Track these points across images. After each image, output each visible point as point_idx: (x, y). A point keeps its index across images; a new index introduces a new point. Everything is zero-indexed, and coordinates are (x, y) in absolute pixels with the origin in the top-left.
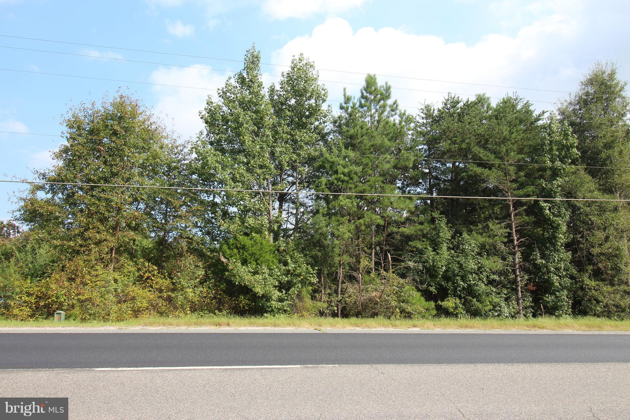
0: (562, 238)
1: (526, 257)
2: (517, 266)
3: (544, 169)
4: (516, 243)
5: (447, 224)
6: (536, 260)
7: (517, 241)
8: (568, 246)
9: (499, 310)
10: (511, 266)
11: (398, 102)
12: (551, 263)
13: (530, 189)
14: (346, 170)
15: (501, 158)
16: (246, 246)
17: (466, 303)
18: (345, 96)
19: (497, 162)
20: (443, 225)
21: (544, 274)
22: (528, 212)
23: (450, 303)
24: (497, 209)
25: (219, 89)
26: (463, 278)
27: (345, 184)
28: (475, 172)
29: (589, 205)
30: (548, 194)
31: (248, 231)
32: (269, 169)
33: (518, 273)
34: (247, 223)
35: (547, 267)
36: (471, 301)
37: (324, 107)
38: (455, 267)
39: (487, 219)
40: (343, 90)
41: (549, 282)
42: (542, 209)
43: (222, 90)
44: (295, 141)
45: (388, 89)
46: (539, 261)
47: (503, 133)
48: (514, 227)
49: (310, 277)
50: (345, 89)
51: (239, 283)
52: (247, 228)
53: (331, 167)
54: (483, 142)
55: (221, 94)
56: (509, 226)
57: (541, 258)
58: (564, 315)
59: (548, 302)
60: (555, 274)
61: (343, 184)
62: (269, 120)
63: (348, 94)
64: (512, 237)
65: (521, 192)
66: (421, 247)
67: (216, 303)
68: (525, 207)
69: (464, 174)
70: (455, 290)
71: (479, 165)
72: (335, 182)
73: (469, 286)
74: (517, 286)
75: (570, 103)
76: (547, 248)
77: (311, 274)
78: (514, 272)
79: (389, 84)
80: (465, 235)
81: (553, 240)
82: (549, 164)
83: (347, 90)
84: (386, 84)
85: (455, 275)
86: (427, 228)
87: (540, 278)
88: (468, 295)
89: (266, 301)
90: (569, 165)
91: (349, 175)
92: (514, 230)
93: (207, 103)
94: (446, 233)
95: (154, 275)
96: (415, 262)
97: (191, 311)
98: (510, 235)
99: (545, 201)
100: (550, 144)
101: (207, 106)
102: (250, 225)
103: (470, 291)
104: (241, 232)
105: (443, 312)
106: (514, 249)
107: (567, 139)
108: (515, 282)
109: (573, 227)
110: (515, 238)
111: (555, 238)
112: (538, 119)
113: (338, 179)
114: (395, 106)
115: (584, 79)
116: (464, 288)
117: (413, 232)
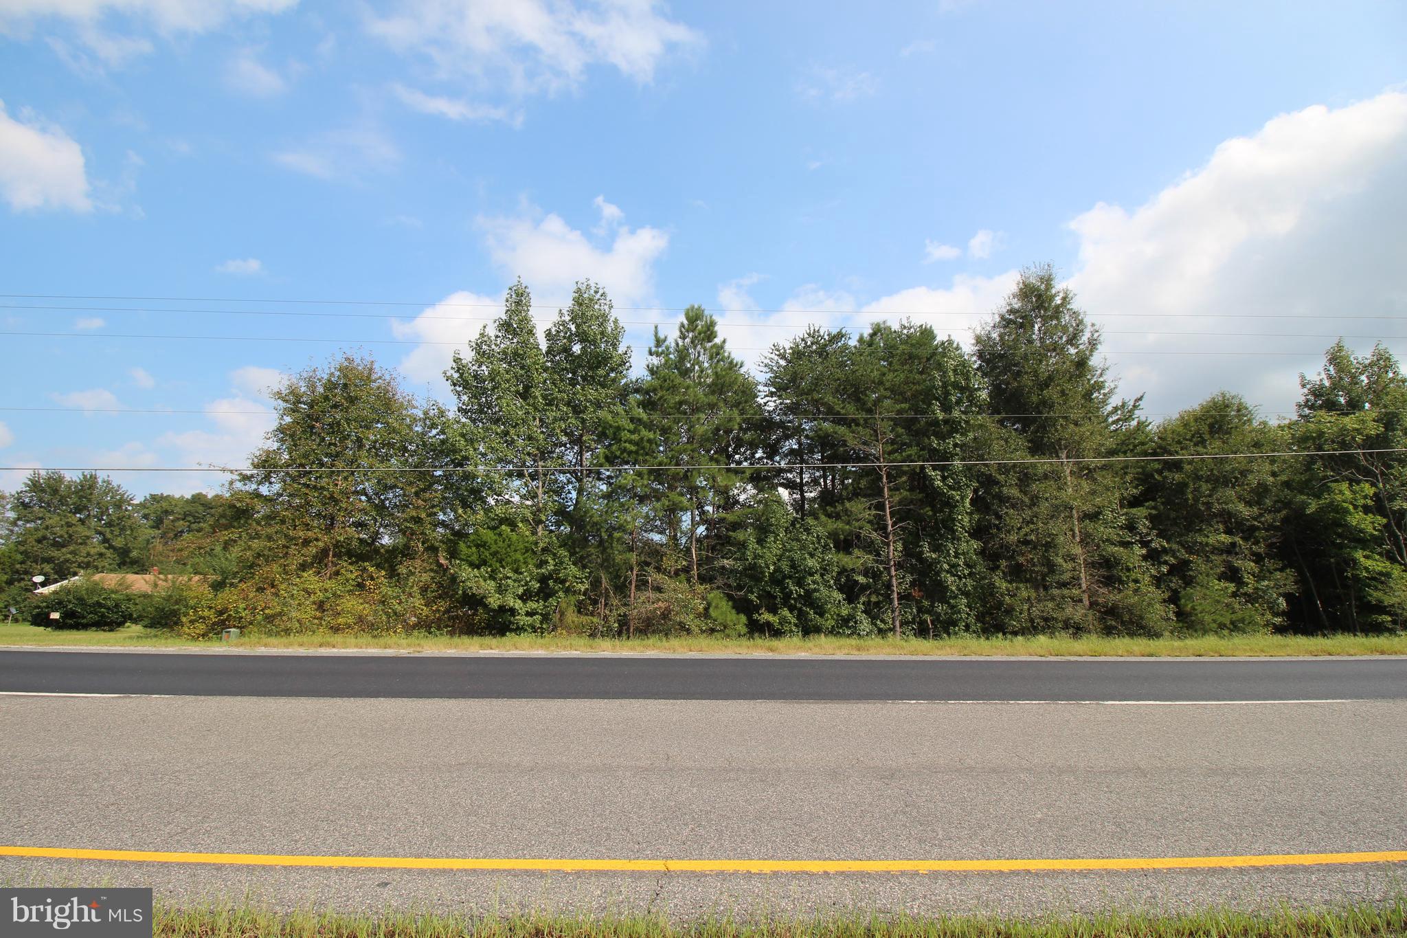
0: (964, 519)
1: (907, 549)
2: (892, 563)
3: (936, 423)
4: (890, 528)
6: (922, 553)
7: (892, 527)
8: (974, 532)
10: (882, 562)
12: (945, 558)
13: (915, 450)
14: (635, 437)
15: (870, 411)
16: (489, 543)
17: (801, 615)
18: (657, 337)
19: (861, 416)
22: (910, 485)
23: (777, 616)
24: (864, 482)
28: (825, 431)
30: (938, 456)
31: (496, 523)
33: (893, 573)
34: (492, 512)
35: (937, 563)
36: (808, 613)
38: (785, 566)
40: (654, 329)
41: (941, 586)
42: (930, 479)
43: (475, 342)
46: (927, 555)
48: (888, 506)
50: (656, 327)
55: (474, 347)
56: (880, 507)
57: (931, 550)
58: (962, 633)
59: (940, 616)
60: (950, 572)
61: (629, 456)
63: (661, 335)
64: (885, 521)
65: (900, 455)
68: (907, 477)
73: (807, 592)
74: (892, 593)
76: (942, 536)
77: (579, 578)
78: (888, 569)
81: (948, 525)
82: (941, 416)
83: (659, 330)
85: (786, 578)
88: (806, 606)
92: (888, 511)
93: (454, 361)
96: (735, 559)
98: (882, 518)
99: (936, 467)
101: (454, 364)
102: (497, 515)
103: (809, 598)
106: (888, 538)
108: (889, 586)
110: (890, 522)
111: (953, 520)
114: (721, 347)
116: (800, 595)
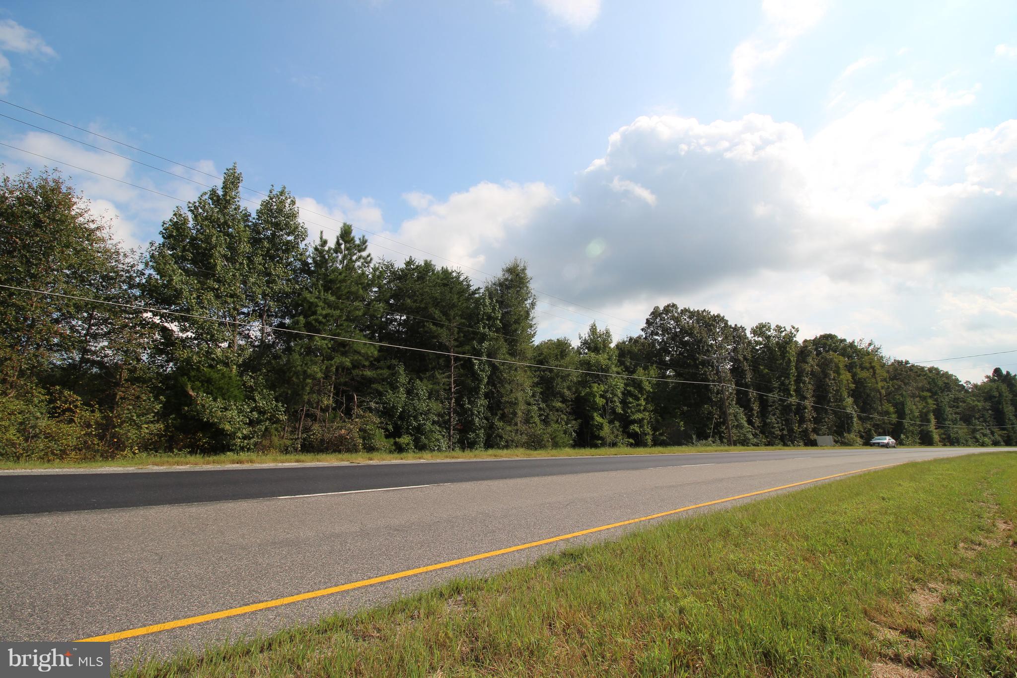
0: (483, 389)
1: (458, 402)
2: (452, 409)
3: (477, 333)
4: (453, 390)
5: (405, 370)
6: (465, 405)
8: (487, 396)
9: (438, 445)
10: (447, 409)
11: (372, 256)
12: (475, 408)
13: (467, 348)
14: (324, 312)
15: (450, 320)
16: (212, 379)
17: (415, 439)
18: (321, 238)
19: (447, 323)
20: (402, 372)
21: (468, 416)
22: (463, 366)
23: (405, 439)
24: (442, 361)
25: (189, 202)
26: (415, 418)
27: (322, 325)
28: (430, 329)
29: (503, 364)
30: (478, 353)
31: (214, 363)
32: (240, 299)
33: (452, 415)
34: (214, 354)
35: (471, 411)
36: (420, 438)
37: (302, 246)
38: (410, 409)
39: (433, 369)
40: (319, 232)
41: (472, 422)
42: (474, 365)
43: (193, 204)
44: (269, 274)
45: (364, 242)
46: (468, 406)
47: (453, 300)
48: (453, 377)
49: (278, 414)
50: (321, 232)
51: (207, 419)
52: (213, 359)
53: (310, 307)
54: (436, 304)
55: (192, 209)
56: (449, 376)
57: (468, 404)
58: (479, 448)
59: (471, 438)
60: (477, 416)
61: (320, 325)
62: (245, 247)
63: (324, 238)
64: (451, 385)
65: (460, 349)
66: (382, 390)
67: (166, 441)
68: (462, 362)
69: (422, 329)
70: (408, 429)
71: (434, 324)
72: (313, 322)
73: (419, 425)
74: (450, 426)
75: (494, 284)
76: (473, 396)
78: (449, 414)
79: (366, 238)
80: (418, 382)
81: (477, 389)
83: (324, 234)
84: (364, 237)
85: (410, 416)
86: (386, 372)
87: (465, 419)
88: (418, 433)
89: (230, 439)
90: (493, 332)
91: (325, 316)
92: (453, 379)
94: (403, 378)
95: (76, 407)
96: (377, 403)
97: (140, 451)
98: (449, 383)
99: (476, 359)
100: (483, 315)
101: (173, 217)
102: (217, 357)
103: (419, 430)
104: (205, 363)
105: (400, 449)
106: (451, 395)
107: (495, 313)
108: (449, 422)
109: (491, 382)
110: (453, 386)
111: (479, 387)
112: (474, 293)
113: (316, 320)
114: (369, 258)
115: (505, 267)
116: (415, 427)
117: (375, 376)
